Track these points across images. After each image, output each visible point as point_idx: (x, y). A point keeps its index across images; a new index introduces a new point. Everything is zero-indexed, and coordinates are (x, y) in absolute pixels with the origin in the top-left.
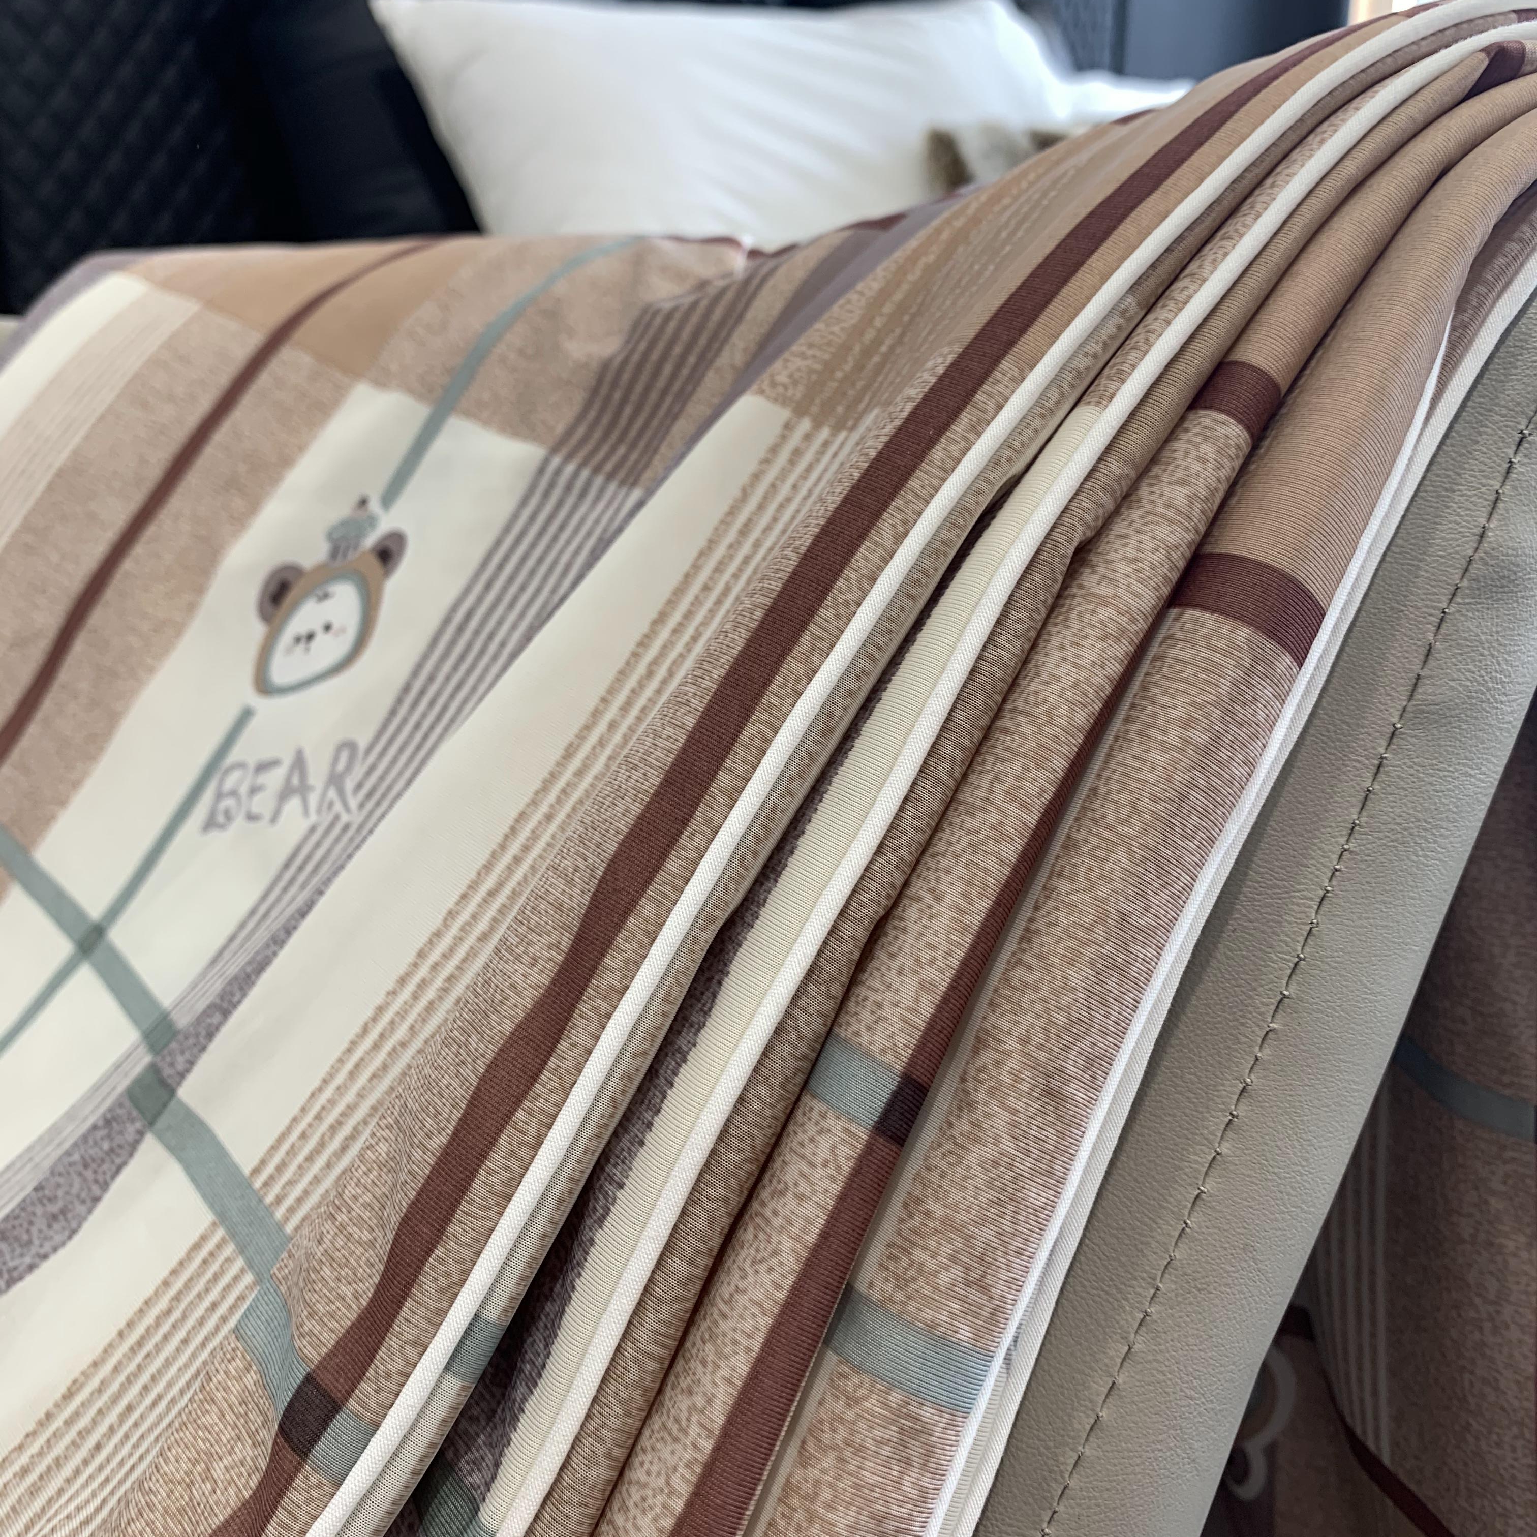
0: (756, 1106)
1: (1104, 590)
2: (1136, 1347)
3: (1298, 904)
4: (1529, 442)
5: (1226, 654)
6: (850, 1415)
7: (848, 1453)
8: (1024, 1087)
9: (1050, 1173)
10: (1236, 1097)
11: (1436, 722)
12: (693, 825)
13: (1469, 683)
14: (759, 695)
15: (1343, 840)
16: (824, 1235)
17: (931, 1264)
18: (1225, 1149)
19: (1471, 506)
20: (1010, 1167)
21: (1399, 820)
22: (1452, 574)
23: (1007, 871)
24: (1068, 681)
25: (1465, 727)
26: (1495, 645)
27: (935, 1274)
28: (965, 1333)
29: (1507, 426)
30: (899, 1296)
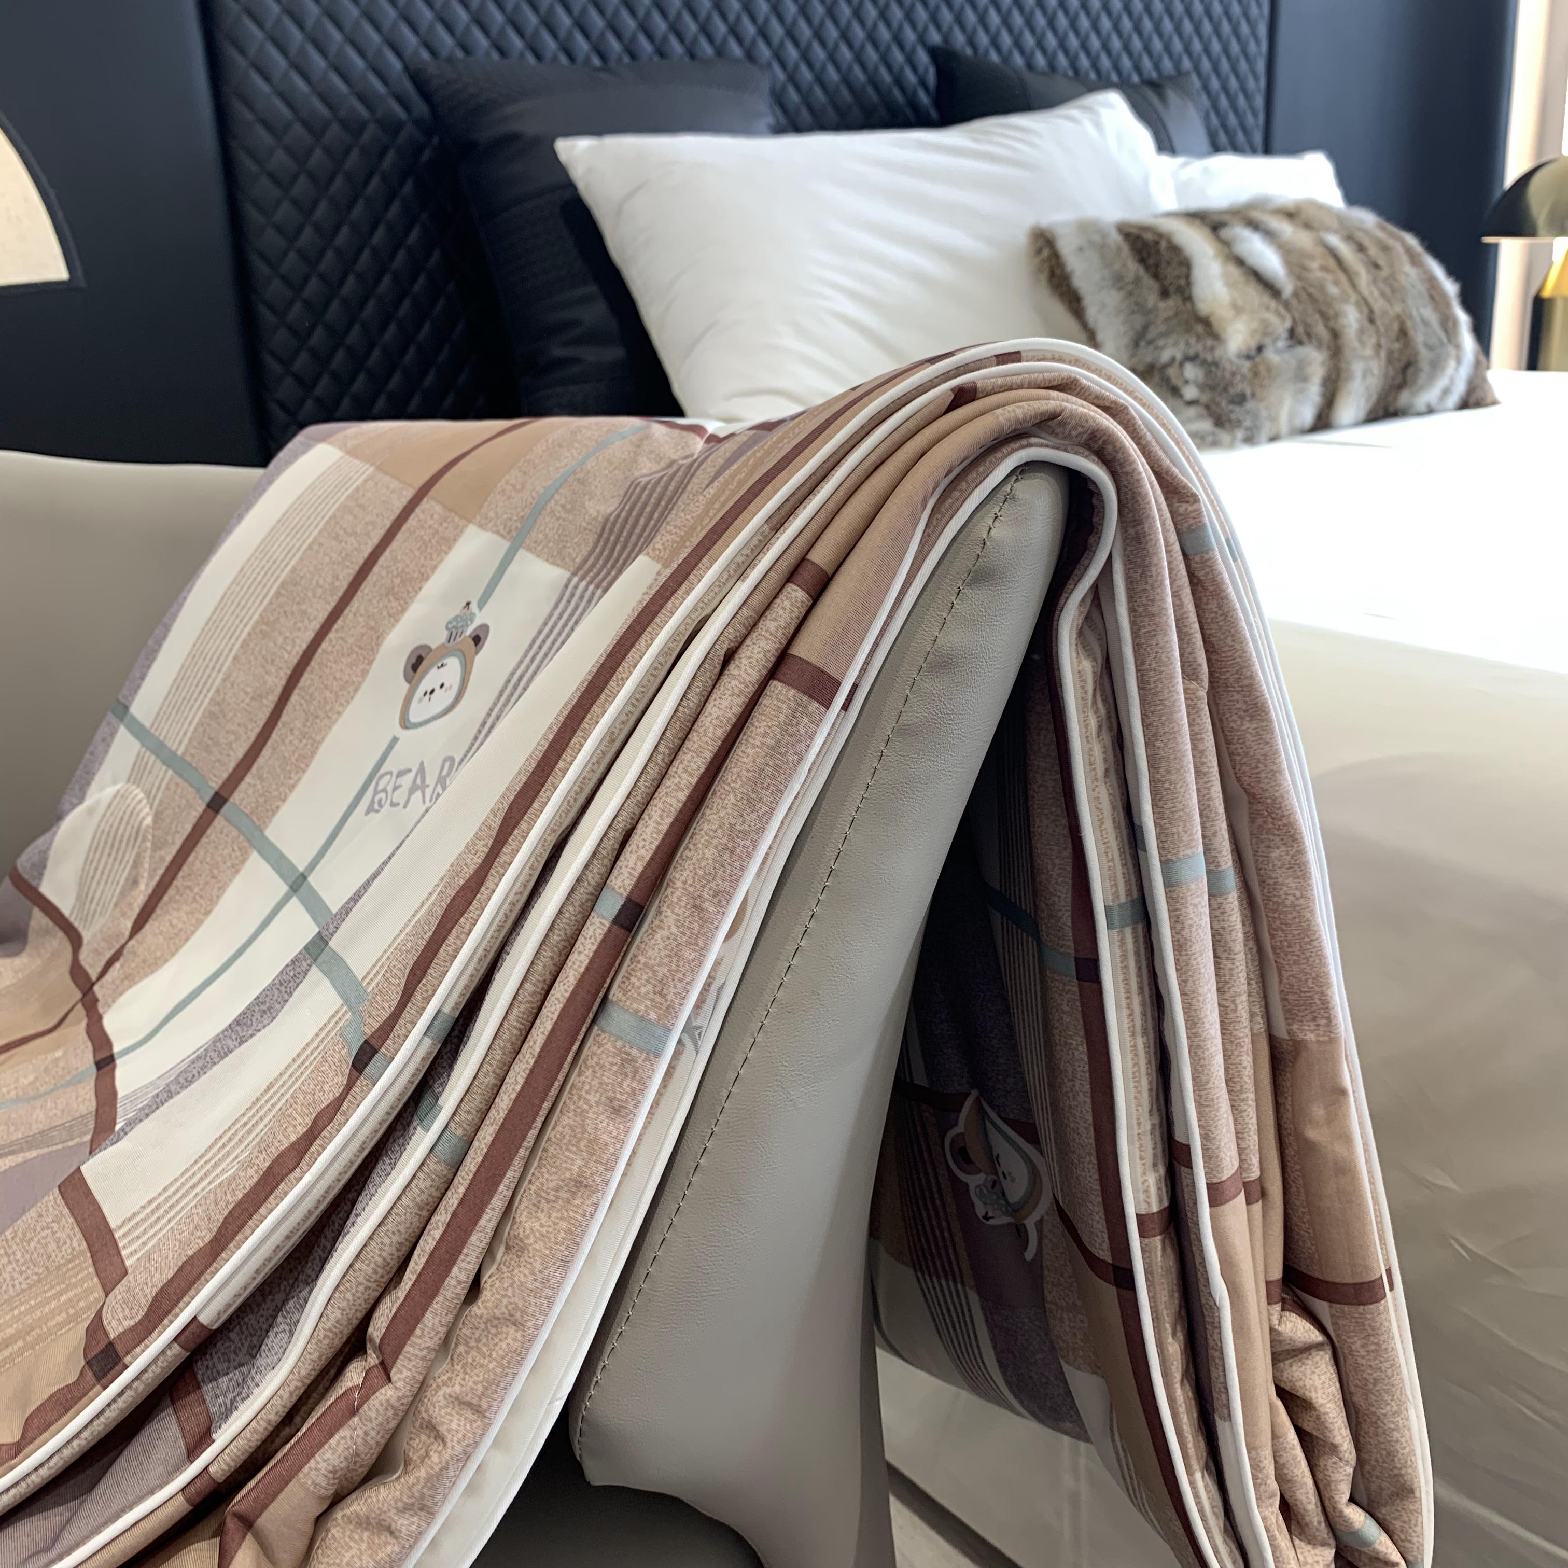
0: (567, 915)
1: (736, 672)
2: (758, 1040)
3: (841, 824)
4: (962, 593)
5: (783, 702)
6: (599, 1052)
7: (597, 1068)
8: (683, 904)
9: (697, 945)
10: (808, 919)
11: (910, 734)
12: (546, 786)
13: (927, 714)
14: (580, 723)
15: (863, 791)
16: (587, 969)
17: (637, 984)
18: (803, 944)
19: (931, 626)
20: (675, 940)
21: (891, 783)
22: (919, 660)
23: (680, 805)
24: (714, 716)
25: (926, 736)
26: (943, 695)
27: (639, 988)
28: (653, 1016)
29: (952, 585)
30: (624, 999)
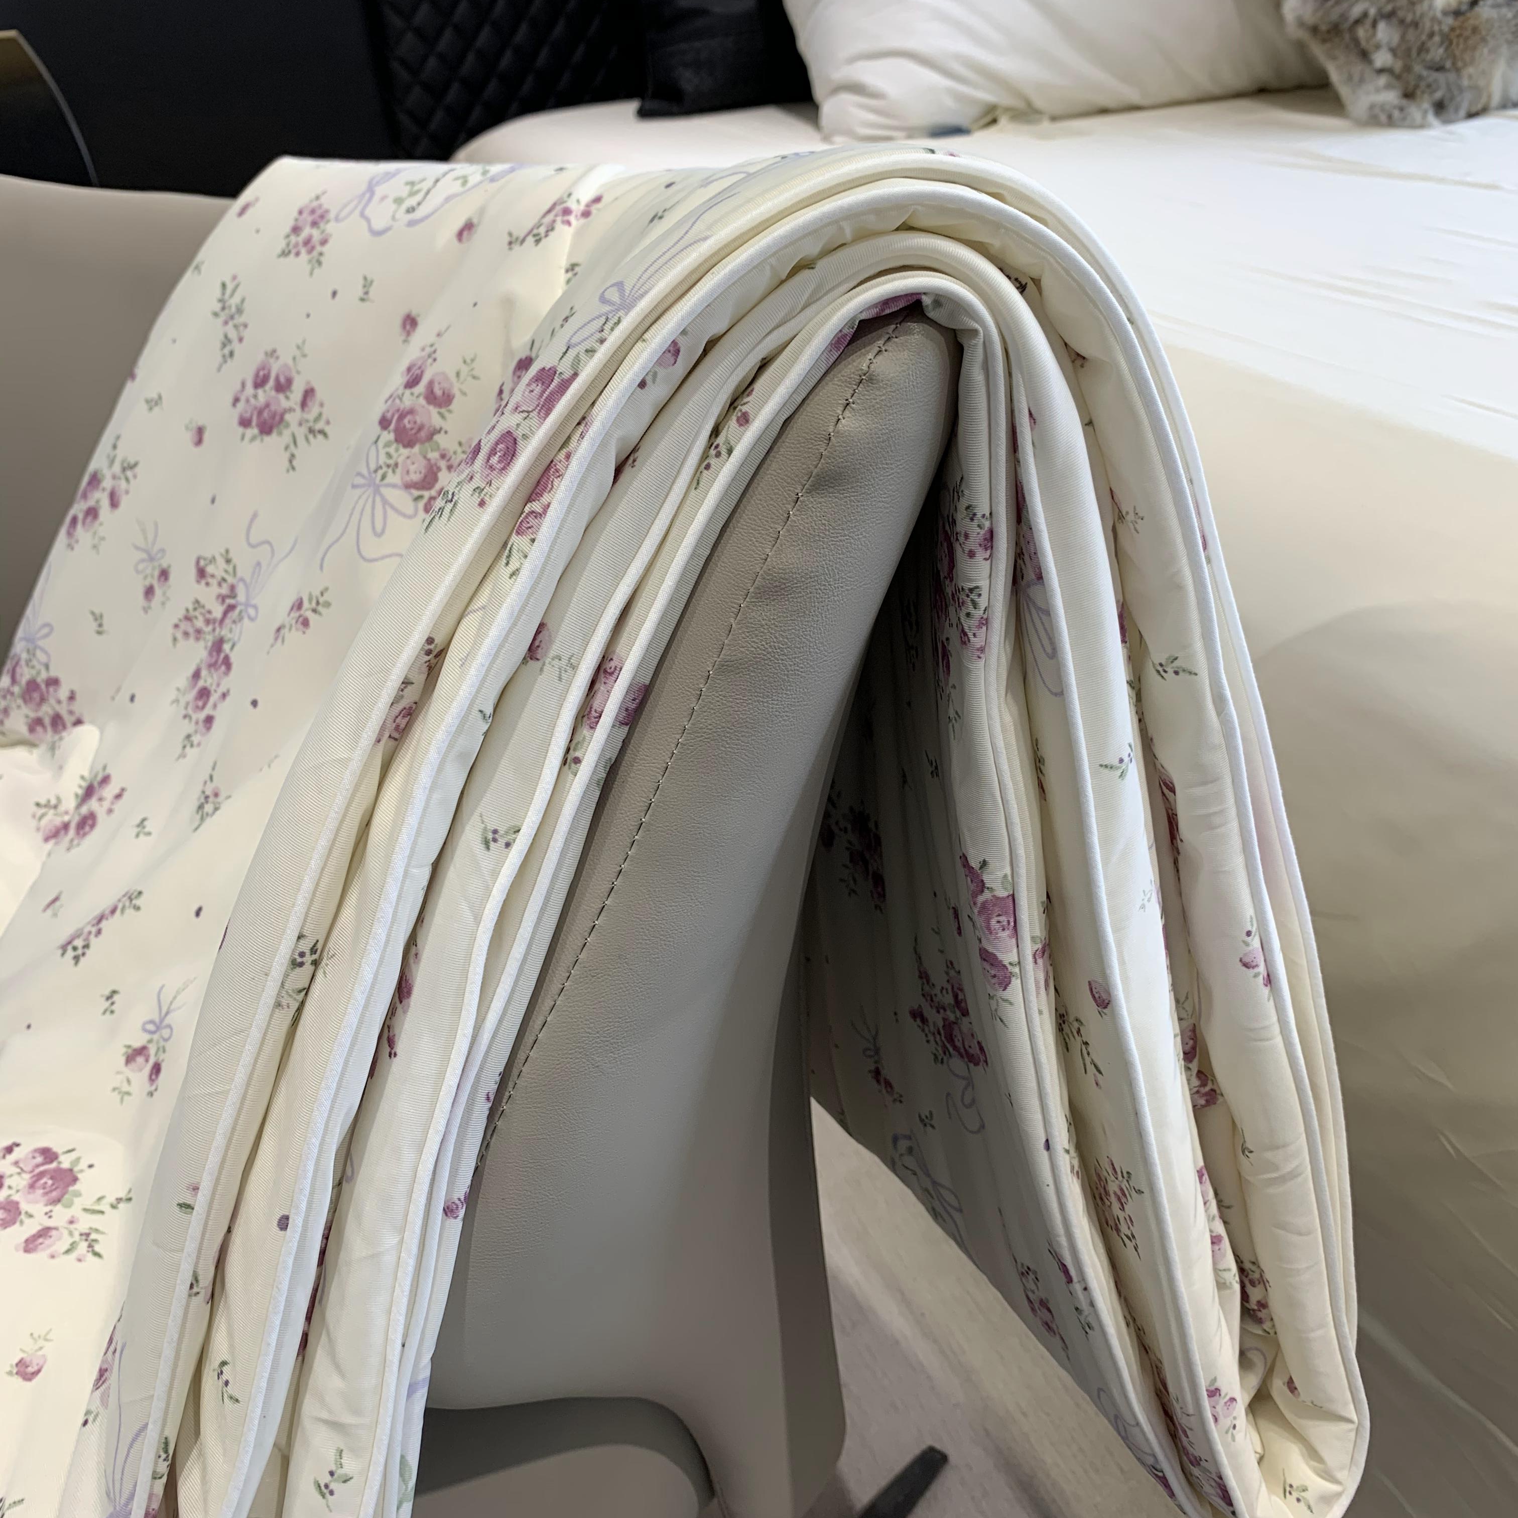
2: (558, 1003)
3: (652, 771)
4: (801, 501)
10: (617, 874)
11: (733, 671)
13: (752, 649)
15: (678, 736)
19: (761, 540)
21: (710, 727)
22: (747, 583)
25: (752, 674)
26: (773, 626)
29: (789, 490)
